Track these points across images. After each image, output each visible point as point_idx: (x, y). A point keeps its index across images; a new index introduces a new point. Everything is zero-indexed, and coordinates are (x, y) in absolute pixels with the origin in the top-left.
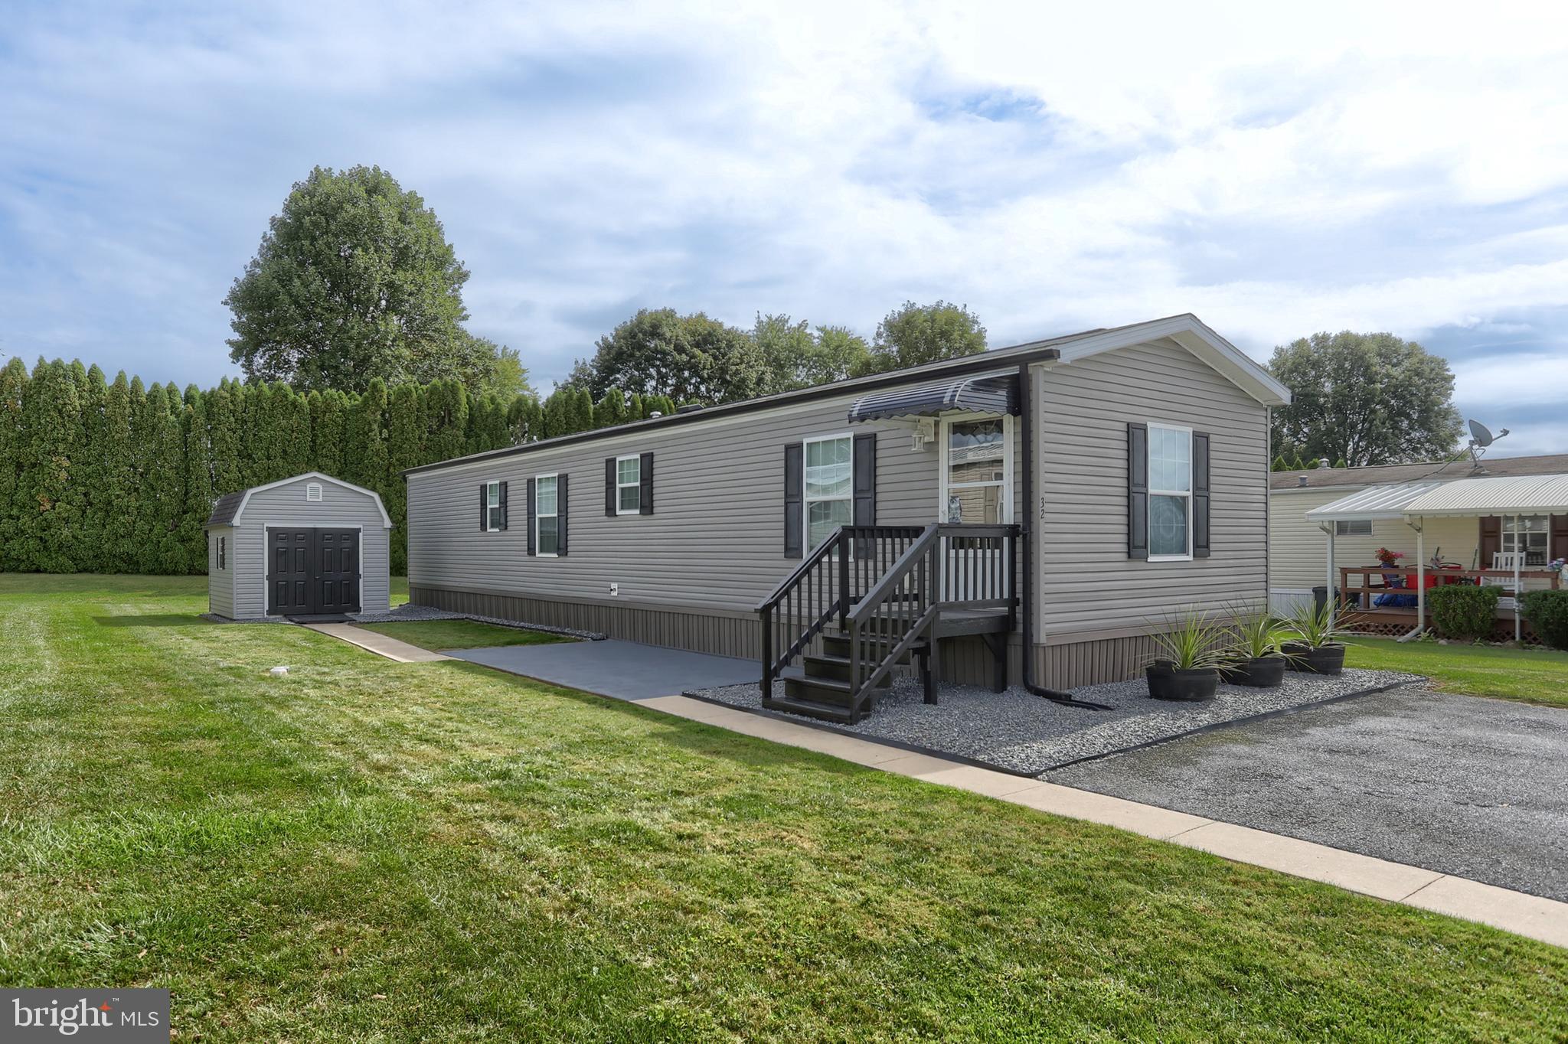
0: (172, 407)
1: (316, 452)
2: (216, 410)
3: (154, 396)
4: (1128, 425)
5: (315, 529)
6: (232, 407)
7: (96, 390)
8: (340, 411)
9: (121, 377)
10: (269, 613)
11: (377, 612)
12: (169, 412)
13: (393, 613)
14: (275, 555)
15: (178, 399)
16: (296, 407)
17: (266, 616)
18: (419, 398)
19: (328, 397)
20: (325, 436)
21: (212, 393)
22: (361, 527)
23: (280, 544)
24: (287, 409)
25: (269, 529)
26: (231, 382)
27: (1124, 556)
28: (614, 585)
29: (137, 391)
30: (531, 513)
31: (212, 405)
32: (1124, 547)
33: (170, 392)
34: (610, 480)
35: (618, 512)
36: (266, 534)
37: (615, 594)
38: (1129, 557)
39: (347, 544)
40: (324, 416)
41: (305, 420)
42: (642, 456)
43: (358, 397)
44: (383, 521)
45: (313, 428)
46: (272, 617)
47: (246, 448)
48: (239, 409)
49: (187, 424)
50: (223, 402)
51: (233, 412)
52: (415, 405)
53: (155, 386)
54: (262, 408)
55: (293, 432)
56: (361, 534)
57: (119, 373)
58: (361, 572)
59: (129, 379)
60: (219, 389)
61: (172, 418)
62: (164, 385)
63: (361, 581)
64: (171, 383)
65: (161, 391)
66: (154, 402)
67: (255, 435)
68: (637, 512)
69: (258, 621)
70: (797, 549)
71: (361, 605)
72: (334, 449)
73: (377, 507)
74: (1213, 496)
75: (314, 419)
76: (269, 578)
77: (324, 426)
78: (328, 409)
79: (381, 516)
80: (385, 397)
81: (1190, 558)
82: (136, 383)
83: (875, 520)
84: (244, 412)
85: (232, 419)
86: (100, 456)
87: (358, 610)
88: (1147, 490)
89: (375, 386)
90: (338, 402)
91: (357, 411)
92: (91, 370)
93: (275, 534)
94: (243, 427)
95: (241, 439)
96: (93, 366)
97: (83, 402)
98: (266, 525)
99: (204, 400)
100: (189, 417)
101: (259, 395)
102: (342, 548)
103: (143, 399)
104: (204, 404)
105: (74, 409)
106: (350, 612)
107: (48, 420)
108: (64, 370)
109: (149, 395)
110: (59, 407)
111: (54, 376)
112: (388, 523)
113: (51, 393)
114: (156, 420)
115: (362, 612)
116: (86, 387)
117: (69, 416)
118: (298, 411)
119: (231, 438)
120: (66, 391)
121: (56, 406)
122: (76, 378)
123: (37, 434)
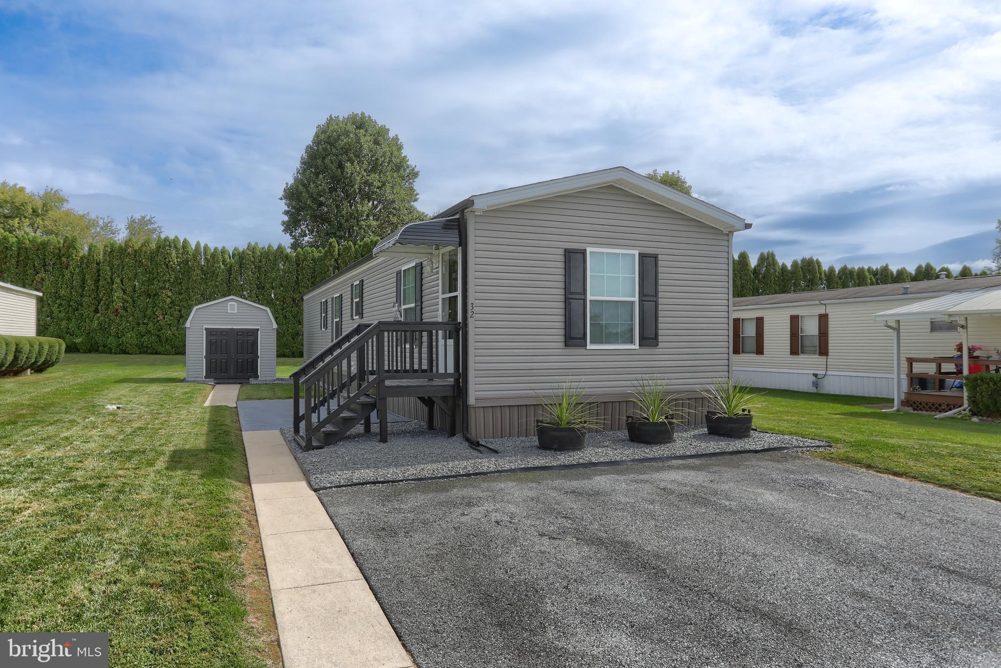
0: (223, 261)
1: (299, 284)
2: (244, 261)
3: (214, 255)
4: (565, 250)
5: (232, 329)
6: (253, 260)
7: (186, 253)
8: (312, 260)
9: (198, 245)
10: (206, 377)
11: (268, 379)
12: (221, 264)
13: (278, 379)
14: (210, 344)
15: (227, 256)
16: (288, 258)
17: (204, 379)
18: (356, 250)
19: (305, 252)
20: (303, 275)
21: (243, 252)
22: (259, 328)
23: (212, 338)
24: (282, 259)
25: (206, 329)
26: (253, 245)
27: (562, 345)
29: (205, 252)
30: (333, 319)
31: (243, 259)
32: (562, 338)
33: (222, 252)
34: (352, 297)
35: (354, 317)
36: (205, 332)
38: (566, 346)
39: (252, 338)
40: (303, 263)
41: (292, 266)
42: (360, 282)
43: (323, 251)
44: (272, 324)
45: (297, 270)
46: (207, 380)
47: (260, 283)
48: (257, 261)
49: (229, 271)
50: (248, 257)
51: (253, 262)
52: (353, 255)
53: (216, 249)
54: (269, 259)
55: (286, 273)
56: (259, 332)
57: (197, 242)
58: (259, 355)
59: (202, 245)
60: (246, 249)
61: (222, 267)
62: (220, 249)
63: (259, 360)
64: (224, 247)
65: (218, 252)
66: (214, 258)
67: (265, 275)
68: (358, 317)
69: (198, 382)
71: (259, 374)
72: (308, 282)
73: (269, 316)
74: (660, 301)
75: (298, 265)
76: (206, 357)
77: (303, 269)
78: (305, 259)
79: (271, 321)
80: (337, 250)
81: (637, 347)
82: (206, 248)
84: (260, 262)
85: (253, 266)
86: (187, 289)
87: (258, 377)
88: (586, 297)
89: (331, 244)
90: (311, 255)
91: (321, 259)
92: (183, 242)
93: (210, 332)
94: (259, 271)
95: (258, 278)
96: (185, 240)
97: (179, 260)
98: (204, 327)
99: (239, 256)
100: (231, 266)
101: (268, 252)
102: (248, 340)
103: (209, 257)
104: (239, 258)
105: (174, 264)
106: (252, 379)
107: (161, 270)
108: (170, 242)
109: (212, 254)
110: (167, 263)
111: (164, 246)
112: (275, 326)
113: (163, 255)
114: (214, 268)
115: (259, 379)
116: (181, 251)
117: (172, 268)
118: (289, 261)
119: (252, 277)
120: (170, 254)
121: (165, 263)
122: (175, 247)
123: (157, 278)
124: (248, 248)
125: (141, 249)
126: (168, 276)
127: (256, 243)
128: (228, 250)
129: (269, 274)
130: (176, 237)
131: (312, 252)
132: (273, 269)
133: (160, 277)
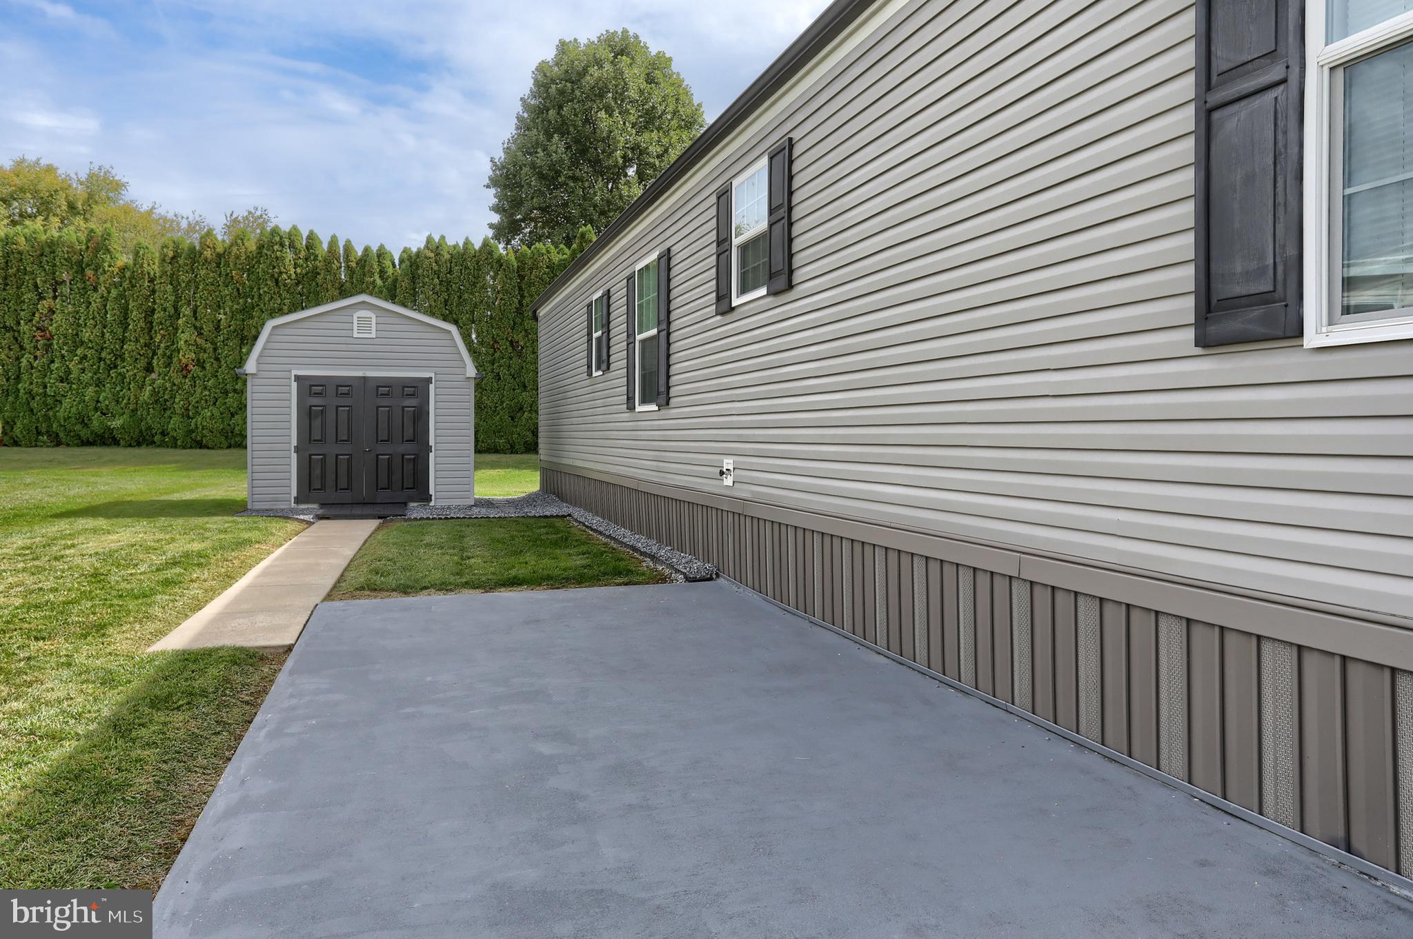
2: (420, 271)
3: (363, 261)
5: (364, 378)
6: (436, 268)
7: (312, 258)
8: (548, 267)
9: (333, 242)
10: (298, 500)
11: (454, 503)
12: (377, 276)
13: (478, 504)
14: (308, 416)
15: (388, 263)
16: (501, 265)
17: (293, 505)
19: (535, 251)
20: (531, 296)
21: (418, 253)
22: (433, 375)
23: (316, 401)
24: (492, 267)
25: (298, 378)
26: (437, 240)
28: (728, 463)
29: (348, 256)
30: (631, 335)
31: (418, 268)
33: (379, 256)
34: (723, 237)
35: (734, 303)
36: (294, 385)
39: (412, 402)
40: (531, 273)
41: (511, 279)
42: (772, 158)
43: (567, 251)
44: (465, 367)
46: (301, 507)
47: (450, 312)
48: (444, 270)
50: (427, 262)
51: (437, 273)
53: (367, 249)
54: (466, 268)
55: (499, 292)
56: (432, 387)
57: (332, 237)
58: (432, 443)
59: (341, 244)
60: (424, 249)
61: (379, 282)
62: (375, 248)
63: (432, 455)
64: (382, 247)
65: (370, 255)
66: (363, 267)
68: (763, 291)
69: (282, 512)
71: (432, 492)
73: (456, 346)
75: (522, 277)
76: (299, 449)
78: (535, 266)
79: (462, 360)
82: (348, 248)
84: (449, 273)
85: (436, 281)
87: (428, 498)
89: (583, 235)
90: (545, 257)
92: (309, 237)
93: (309, 387)
94: (448, 290)
95: (446, 301)
96: (311, 232)
97: (299, 270)
98: (294, 372)
99: (411, 262)
100: (395, 281)
101: (464, 254)
102: (403, 407)
103: (353, 265)
104: (411, 266)
105: (289, 277)
106: (416, 504)
107: (266, 289)
108: (281, 238)
109: (360, 260)
110: (276, 276)
111: (271, 244)
112: (471, 371)
113: (268, 262)
114: (364, 286)
115: (432, 504)
116: (303, 254)
117: (285, 285)
118: (504, 269)
119: (435, 301)
120: (283, 259)
121: (273, 276)
122: (292, 246)
123: (258, 305)
124: (427, 247)
125: (227, 252)
126: (279, 301)
127: (443, 237)
128: (390, 253)
129: (466, 296)
130: (295, 227)
131: (548, 252)
132: (474, 284)
133: (265, 304)
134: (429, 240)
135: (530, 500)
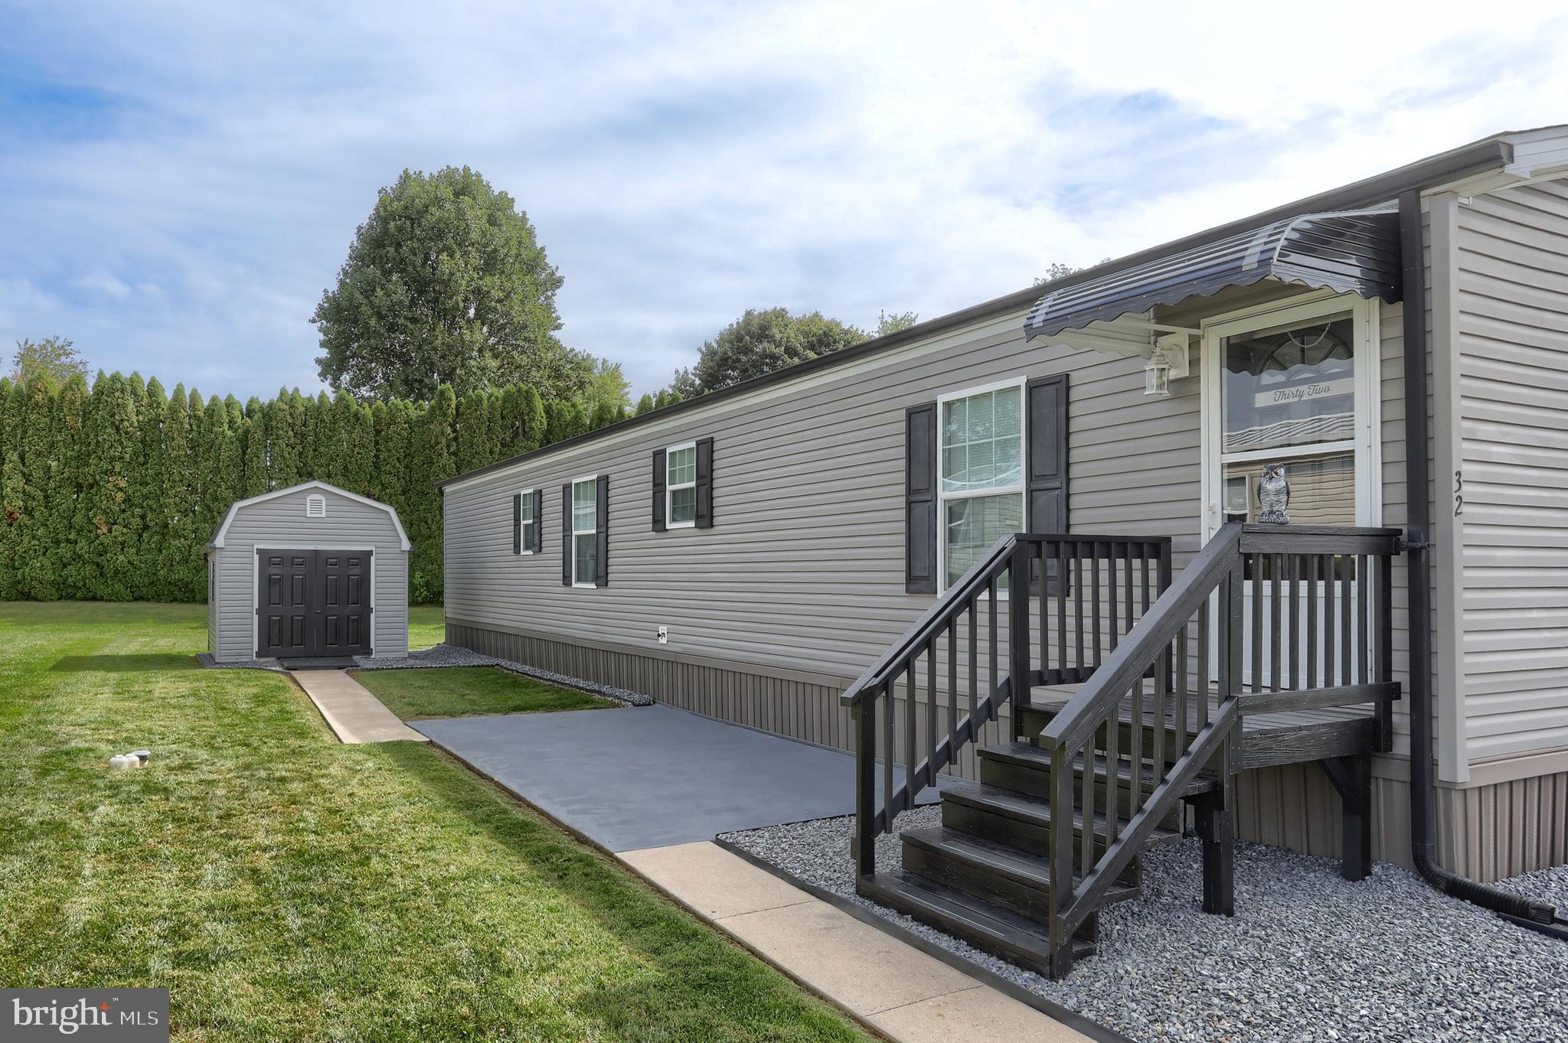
0: (230, 422)
1: (379, 468)
2: (274, 423)
3: (211, 412)
5: (316, 551)
6: (290, 421)
7: (155, 405)
8: (405, 423)
9: (179, 391)
10: (259, 655)
11: (392, 655)
12: (226, 427)
13: (412, 656)
14: (268, 583)
15: (237, 413)
16: (358, 419)
17: (255, 659)
18: (492, 406)
19: (393, 407)
20: (389, 451)
21: (271, 405)
22: (373, 549)
23: (273, 570)
24: (348, 421)
25: (260, 552)
26: (290, 393)
28: (663, 629)
29: (194, 405)
30: (567, 529)
31: (271, 418)
33: (228, 405)
34: (659, 481)
35: (668, 526)
36: (256, 557)
37: (663, 640)
39: (356, 570)
40: (388, 428)
41: (368, 434)
42: (698, 444)
43: (425, 407)
44: (400, 541)
45: (377, 442)
46: (263, 660)
47: (305, 465)
48: (299, 422)
49: (244, 440)
50: (281, 415)
51: (292, 426)
52: (486, 413)
53: (214, 399)
54: (322, 421)
55: (355, 446)
56: (373, 558)
57: (178, 386)
58: (372, 605)
59: (188, 392)
60: (278, 401)
61: (230, 433)
62: (222, 398)
63: (372, 616)
64: (230, 397)
65: (219, 404)
66: (211, 416)
67: (315, 450)
68: (692, 524)
69: (244, 666)
70: (926, 578)
71: (372, 646)
72: (398, 465)
73: (393, 525)
75: (378, 432)
76: (259, 612)
77: (388, 439)
78: (392, 421)
79: (398, 536)
80: (453, 406)
82: (194, 397)
83: (1068, 526)
84: (304, 426)
85: (291, 433)
86: (157, 476)
87: (369, 652)
89: (442, 393)
90: (403, 413)
91: (424, 422)
92: (150, 384)
93: (267, 558)
94: (302, 442)
95: (301, 453)
96: (153, 380)
97: (141, 418)
98: (256, 547)
99: (263, 413)
100: (247, 432)
101: (319, 407)
102: (349, 576)
103: (201, 414)
104: (263, 418)
105: (131, 425)
106: (358, 657)
107: (105, 437)
108: (122, 384)
109: (208, 409)
110: (117, 423)
111: (112, 391)
112: (406, 545)
113: (108, 408)
114: (213, 436)
115: (373, 656)
116: (145, 401)
117: (126, 433)
118: (361, 424)
119: (289, 454)
120: (125, 406)
121: (113, 423)
122: (134, 392)
123: (95, 452)
124: (281, 399)
125: (62, 396)
126: (120, 449)
127: (297, 390)
128: (239, 402)
129: (322, 449)
130: (136, 374)
131: (406, 408)
132: (330, 438)
133: (103, 452)
134: (283, 392)
135: (437, 652)
